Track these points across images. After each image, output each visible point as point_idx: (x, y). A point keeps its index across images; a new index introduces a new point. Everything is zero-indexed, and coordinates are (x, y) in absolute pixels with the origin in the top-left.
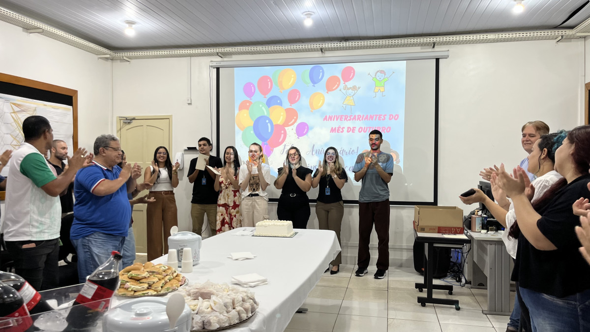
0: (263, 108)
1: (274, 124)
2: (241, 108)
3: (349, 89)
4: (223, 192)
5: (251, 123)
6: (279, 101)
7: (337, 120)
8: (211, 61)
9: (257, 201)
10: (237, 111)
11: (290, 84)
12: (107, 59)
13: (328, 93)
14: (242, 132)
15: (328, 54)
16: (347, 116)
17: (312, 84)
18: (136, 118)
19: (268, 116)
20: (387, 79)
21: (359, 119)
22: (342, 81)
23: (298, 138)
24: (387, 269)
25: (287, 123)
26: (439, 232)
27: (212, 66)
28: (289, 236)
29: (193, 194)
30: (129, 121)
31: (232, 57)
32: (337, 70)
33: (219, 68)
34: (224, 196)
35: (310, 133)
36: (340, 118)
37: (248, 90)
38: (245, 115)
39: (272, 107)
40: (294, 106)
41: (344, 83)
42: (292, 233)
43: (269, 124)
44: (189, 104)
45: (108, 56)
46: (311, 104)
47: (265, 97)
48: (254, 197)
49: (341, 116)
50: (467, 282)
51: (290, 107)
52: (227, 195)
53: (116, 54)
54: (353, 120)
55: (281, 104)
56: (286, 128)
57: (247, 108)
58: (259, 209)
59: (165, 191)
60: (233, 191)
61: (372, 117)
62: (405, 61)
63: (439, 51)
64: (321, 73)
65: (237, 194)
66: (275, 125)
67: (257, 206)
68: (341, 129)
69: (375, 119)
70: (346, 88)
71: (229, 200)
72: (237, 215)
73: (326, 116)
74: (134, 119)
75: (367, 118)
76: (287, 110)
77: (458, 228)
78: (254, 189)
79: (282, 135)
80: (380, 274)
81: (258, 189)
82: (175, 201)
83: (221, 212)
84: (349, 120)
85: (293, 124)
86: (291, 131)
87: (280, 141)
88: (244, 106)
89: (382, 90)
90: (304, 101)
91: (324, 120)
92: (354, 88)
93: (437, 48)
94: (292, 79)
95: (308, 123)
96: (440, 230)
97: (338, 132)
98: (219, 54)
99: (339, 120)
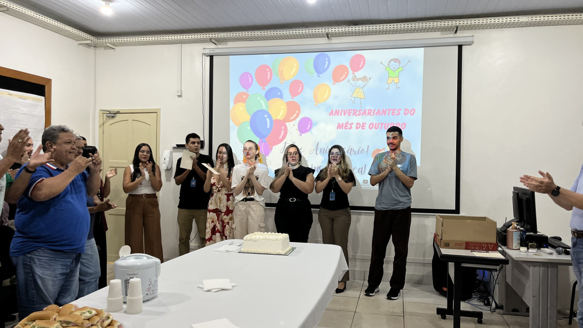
0: (261, 101)
1: (273, 119)
2: (236, 102)
3: (358, 80)
4: (214, 196)
5: (248, 118)
6: (279, 94)
7: (344, 115)
8: (204, 49)
9: (252, 206)
10: (232, 105)
11: (292, 74)
12: (88, 45)
13: (334, 84)
14: (237, 128)
15: (335, 40)
16: (357, 111)
17: (317, 75)
18: (121, 112)
19: (267, 110)
20: (401, 69)
21: (369, 113)
22: (350, 72)
23: (301, 135)
24: (402, 288)
25: (287, 119)
26: (466, 248)
27: (204, 54)
28: (284, 253)
29: (180, 198)
30: (112, 115)
31: (227, 45)
32: (344, 59)
33: (213, 56)
34: (215, 200)
35: (314, 130)
36: (348, 112)
37: (245, 81)
38: (241, 109)
39: (271, 100)
40: (296, 99)
41: (353, 73)
42: (287, 249)
43: (268, 120)
44: (179, 96)
45: (89, 42)
46: (315, 97)
47: (265, 89)
48: (248, 202)
49: (350, 110)
50: (497, 307)
51: (292, 100)
52: (219, 199)
53: (99, 40)
54: (362, 115)
55: (281, 97)
56: (287, 124)
57: (244, 101)
58: (254, 215)
59: (147, 194)
60: (226, 194)
61: (384, 112)
62: (423, 49)
63: (462, 37)
64: (327, 62)
65: (231, 198)
66: (275, 120)
67: (251, 212)
68: (349, 125)
69: (389, 114)
70: (355, 78)
71: (222, 205)
72: (230, 222)
73: (332, 111)
74: (118, 113)
75: (378, 113)
76: (288, 104)
77: (491, 244)
78: (249, 194)
79: (283, 132)
80: (393, 294)
81: (253, 193)
82: (158, 206)
83: (211, 218)
84: (359, 115)
85: (294, 119)
86: (292, 127)
87: (280, 138)
88: (240, 99)
89: (396, 80)
90: (308, 93)
91: (330, 115)
92: (364, 79)
93: (459, 34)
94: (294, 69)
95: (311, 118)
96: (468, 246)
97: (345, 128)
98: (213, 40)
99: (347, 114)
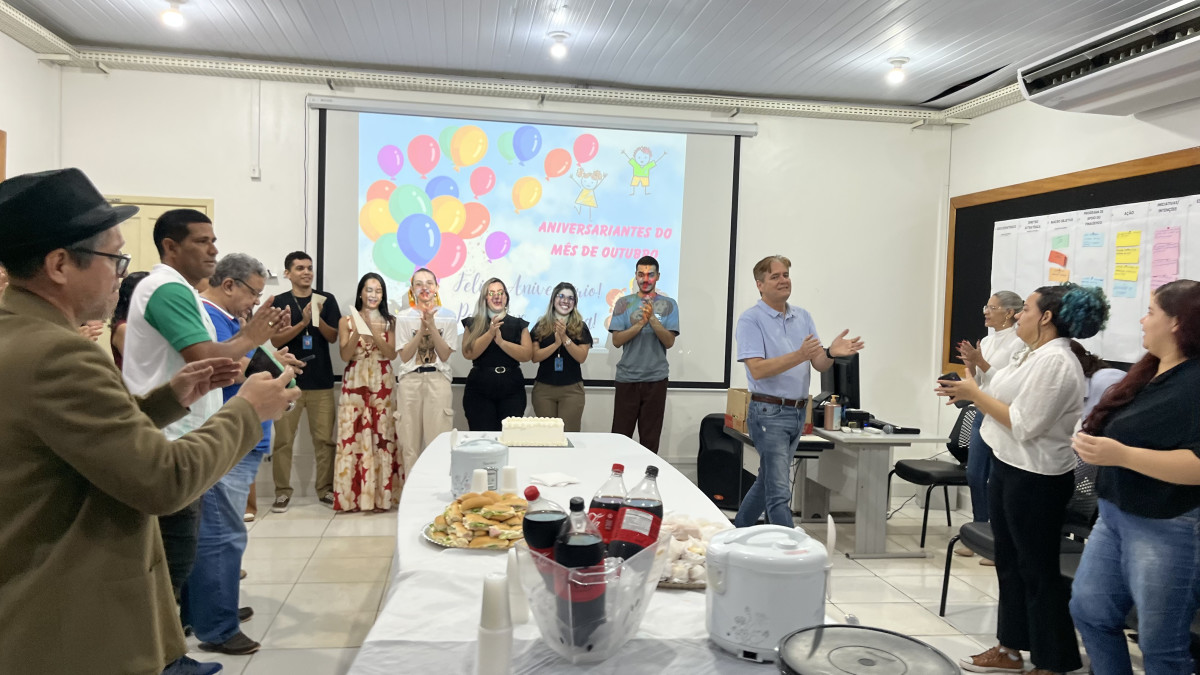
0: (420, 199)
1: (442, 231)
2: (371, 196)
3: (586, 176)
5: (395, 228)
6: (452, 188)
7: (564, 231)
9: (432, 380)
10: (362, 201)
13: (547, 179)
14: (372, 244)
15: (548, 106)
17: (519, 161)
19: (429, 215)
20: (653, 164)
21: (603, 232)
22: (574, 161)
23: (490, 262)
25: (467, 232)
27: (309, 105)
31: (353, 91)
32: (564, 139)
33: (325, 110)
34: (360, 372)
35: (513, 253)
36: (570, 228)
37: (388, 159)
38: (381, 210)
39: (437, 199)
40: (482, 200)
41: (579, 165)
43: (431, 232)
44: (254, 178)
46: (516, 198)
47: (424, 178)
48: (425, 373)
49: (572, 225)
51: (475, 201)
53: (81, 55)
54: (593, 233)
55: (456, 193)
56: (466, 241)
57: (386, 196)
58: (435, 396)
60: (379, 362)
61: (626, 231)
62: (685, 136)
63: (742, 122)
64: (536, 142)
65: (387, 368)
66: (444, 234)
67: (431, 390)
68: (571, 249)
69: (633, 234)
71: (373, 380)
72: (388, 410)
73: (544, 224)
75: (617, 231)
76: (469, 207)
78: (427, 360)
79: (458, 255)
81: (432, 359)
83: (353, 404)
84: (587, 233)
85: (479, 234)
86: (476, 247)
87: (453, 265)
88: (378, 191)
90: (502, 191)
91: (540, 231)
92: (596, 175)
93: (737, 119)
94: (480, 148)
95: (509, 234)
97: (565, 254)
99: (568, 231)
